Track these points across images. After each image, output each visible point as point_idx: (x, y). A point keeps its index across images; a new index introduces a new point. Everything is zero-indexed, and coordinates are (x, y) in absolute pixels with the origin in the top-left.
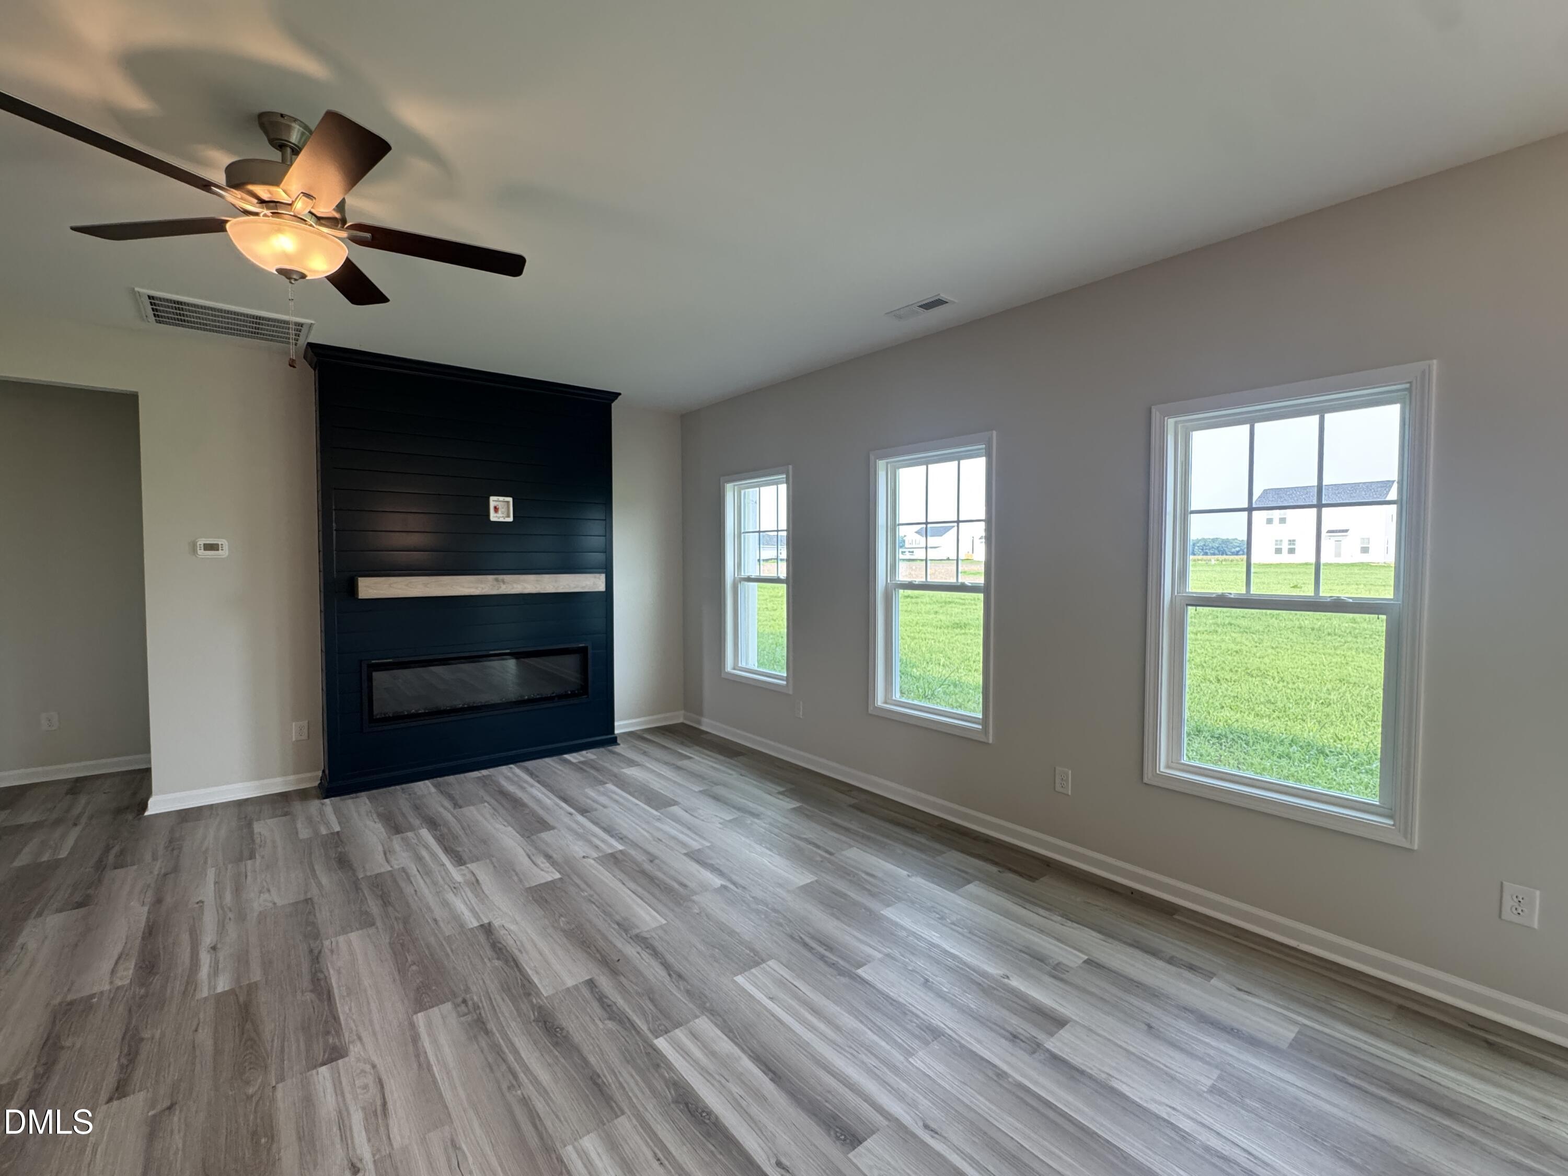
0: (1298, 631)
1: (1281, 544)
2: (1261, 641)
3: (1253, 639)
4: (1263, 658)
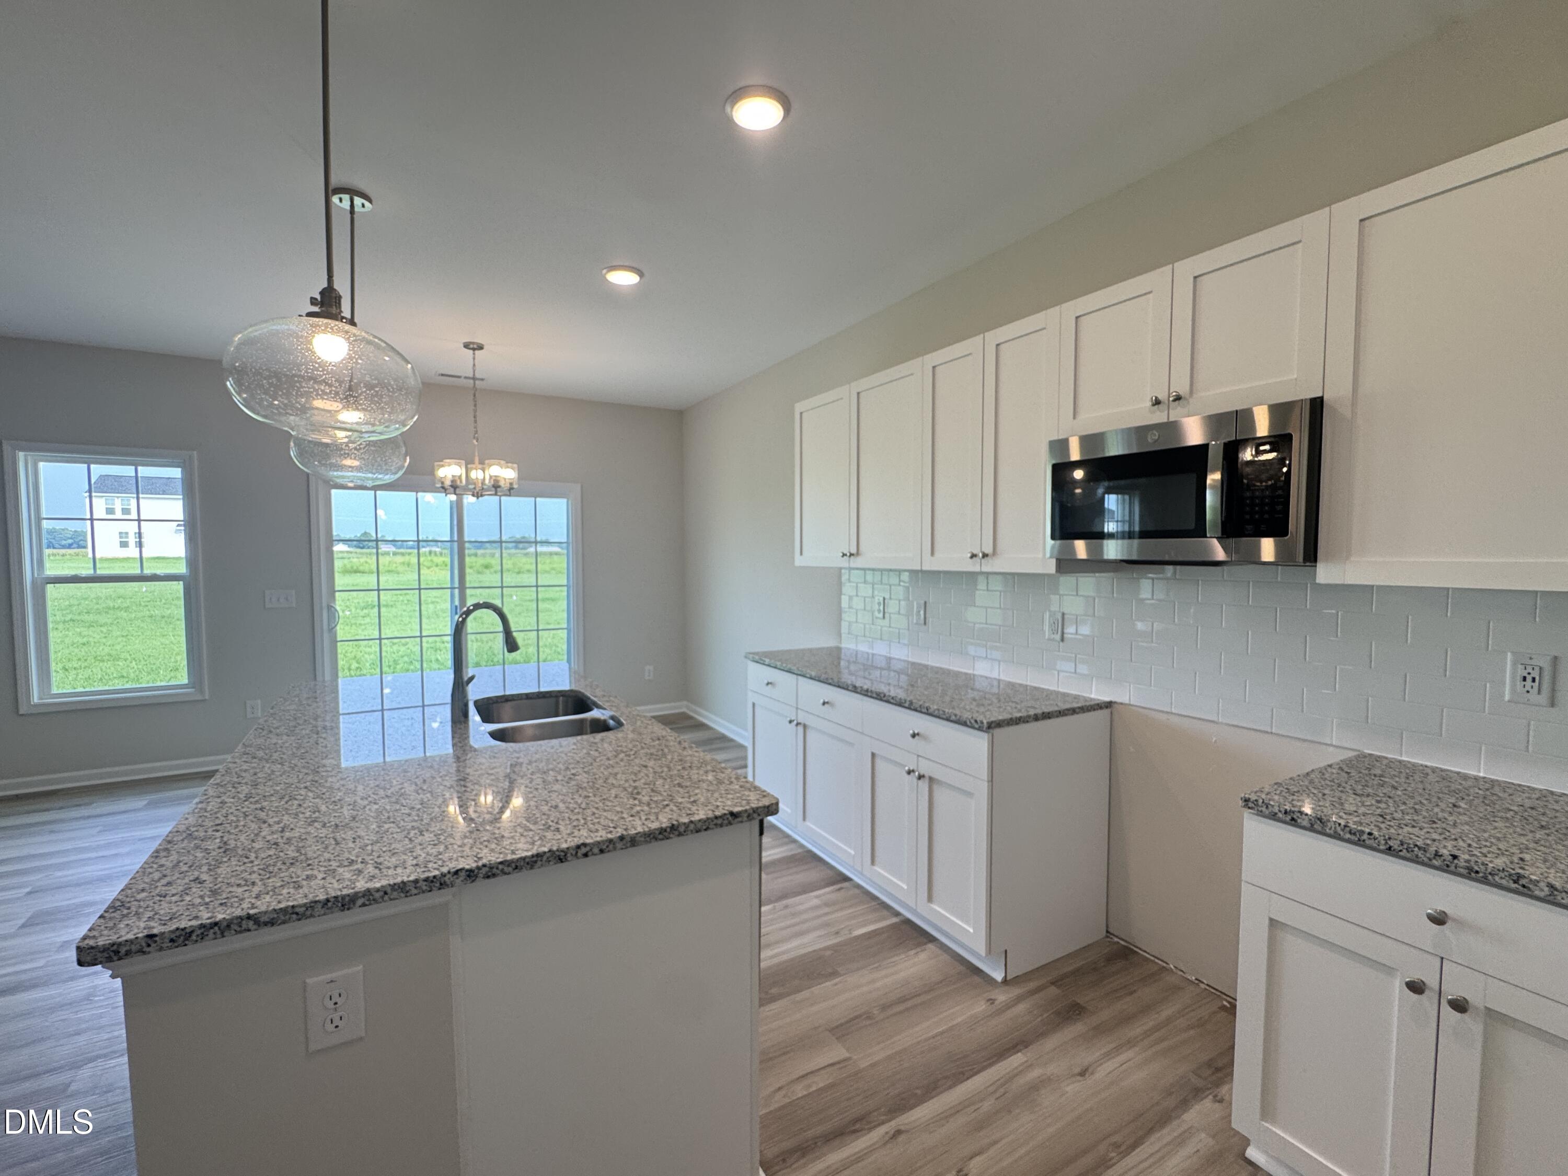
0: (149, 620)
1: (127, 537)
2: (109, 632)
3: (102, 632)
4: (113, 645)
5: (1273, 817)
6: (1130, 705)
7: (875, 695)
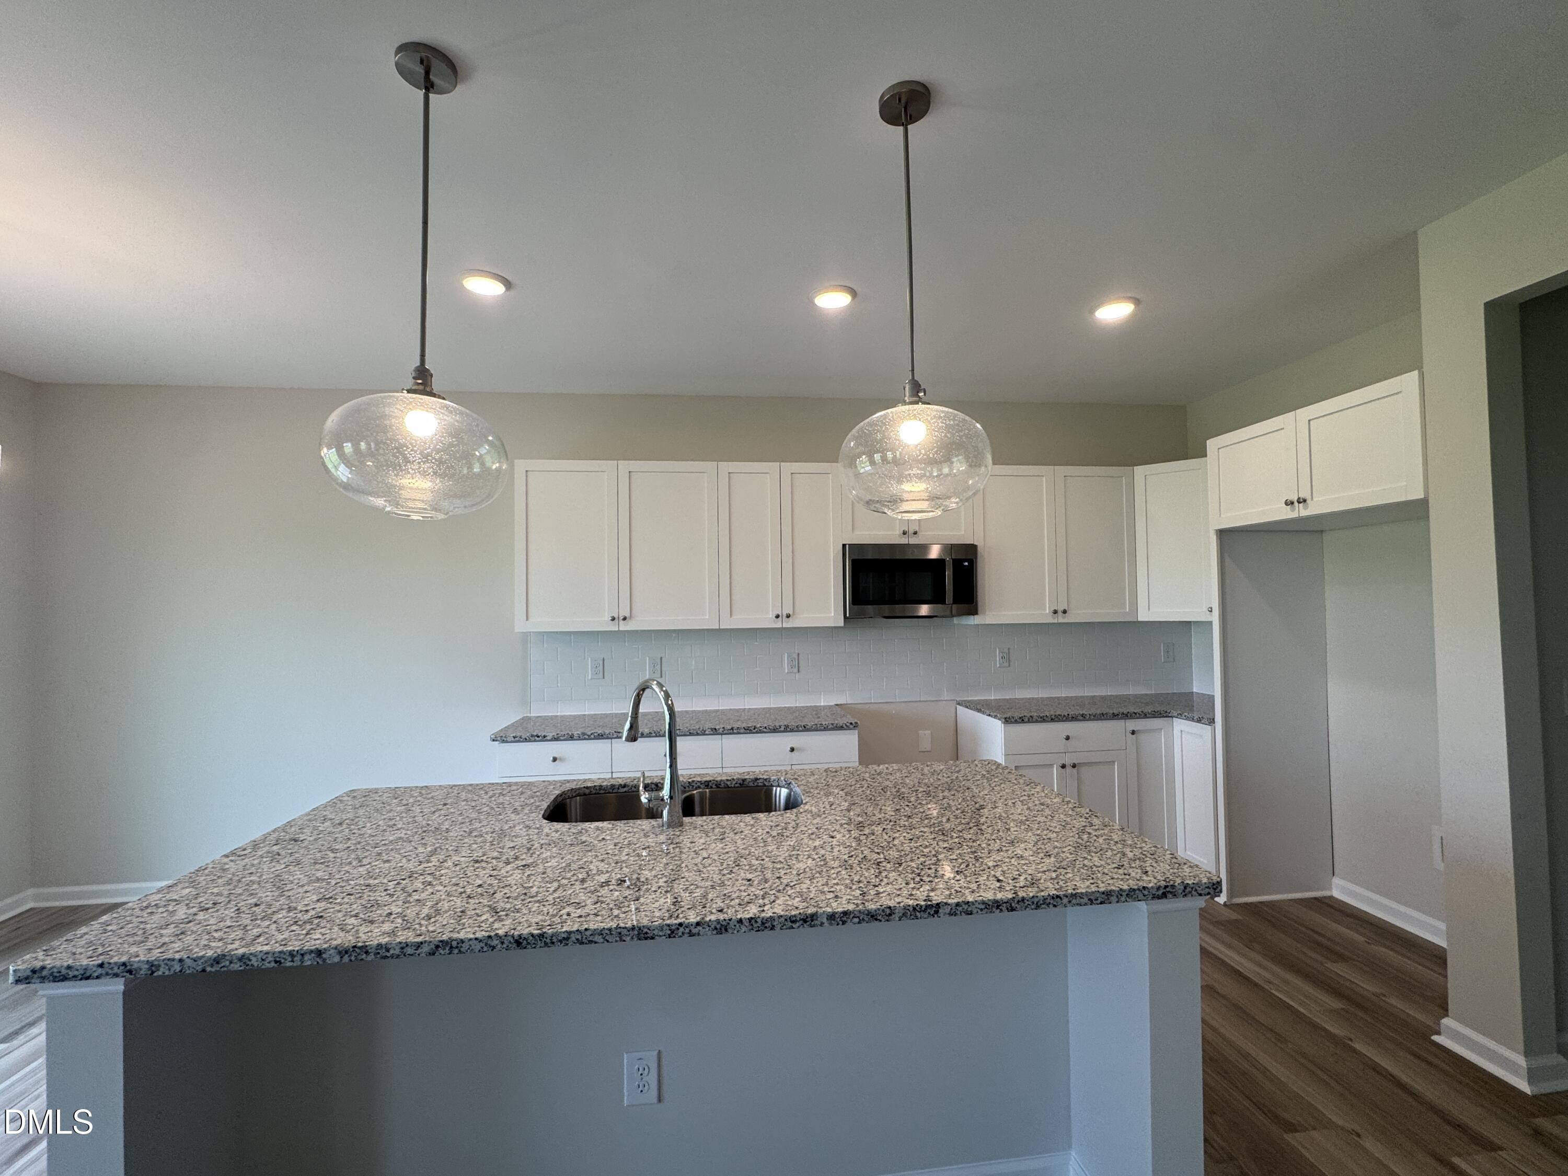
5: (1016, 722)
6: (847, 704)
7: (742, 731)
